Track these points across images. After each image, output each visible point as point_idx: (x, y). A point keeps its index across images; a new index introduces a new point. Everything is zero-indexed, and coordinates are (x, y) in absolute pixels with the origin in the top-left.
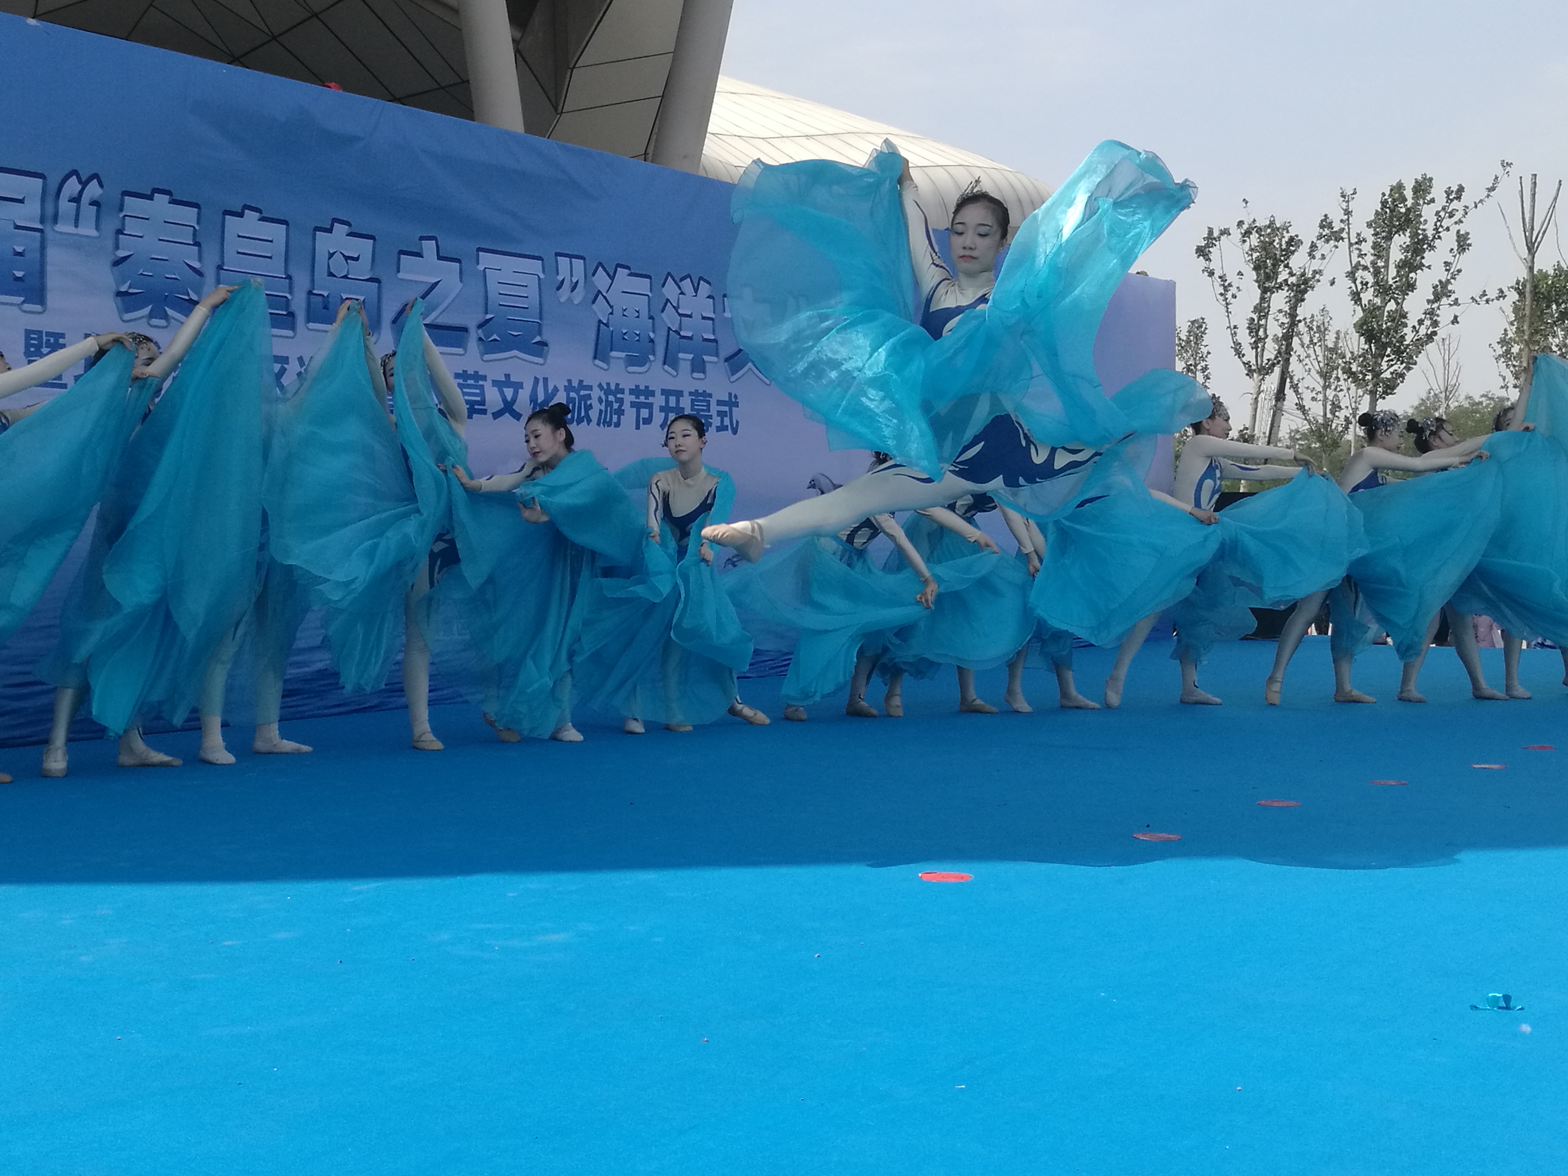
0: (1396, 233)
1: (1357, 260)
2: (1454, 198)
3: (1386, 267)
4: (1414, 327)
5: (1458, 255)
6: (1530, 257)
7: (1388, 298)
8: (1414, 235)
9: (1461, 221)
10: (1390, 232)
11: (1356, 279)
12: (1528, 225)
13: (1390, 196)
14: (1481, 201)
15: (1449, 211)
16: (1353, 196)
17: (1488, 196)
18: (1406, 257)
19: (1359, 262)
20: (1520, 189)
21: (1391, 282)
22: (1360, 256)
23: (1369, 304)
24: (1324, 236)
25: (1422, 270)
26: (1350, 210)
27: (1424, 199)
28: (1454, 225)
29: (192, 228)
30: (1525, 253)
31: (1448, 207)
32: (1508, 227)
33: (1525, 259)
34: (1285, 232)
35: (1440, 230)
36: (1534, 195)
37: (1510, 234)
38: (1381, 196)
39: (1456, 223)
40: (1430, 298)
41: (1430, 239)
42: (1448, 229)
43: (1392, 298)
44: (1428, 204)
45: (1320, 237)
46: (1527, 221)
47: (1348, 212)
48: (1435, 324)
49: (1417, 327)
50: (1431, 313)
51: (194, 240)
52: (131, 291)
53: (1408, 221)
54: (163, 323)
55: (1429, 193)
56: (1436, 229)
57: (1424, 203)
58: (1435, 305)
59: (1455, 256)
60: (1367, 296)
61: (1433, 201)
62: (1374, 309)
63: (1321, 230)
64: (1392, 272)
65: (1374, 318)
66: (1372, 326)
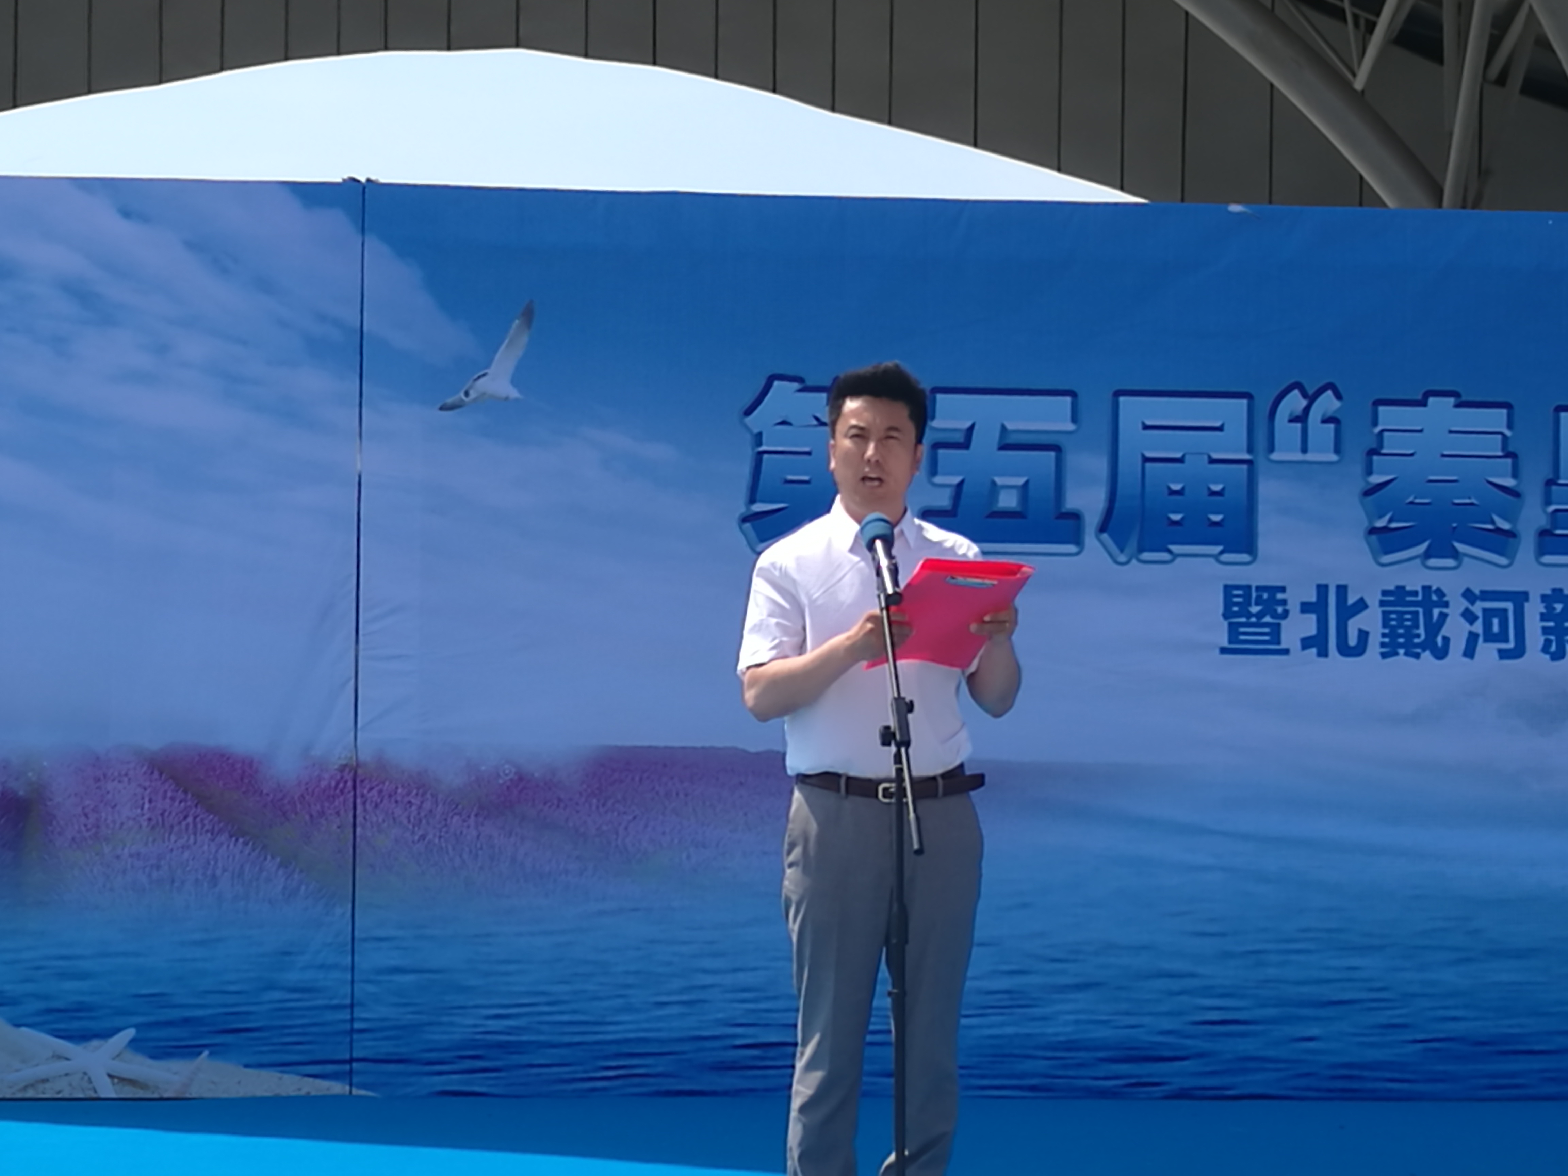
29: (1499, 437)
51: (1503, 449)
52: (1394, 525)
54: (1450, 562)
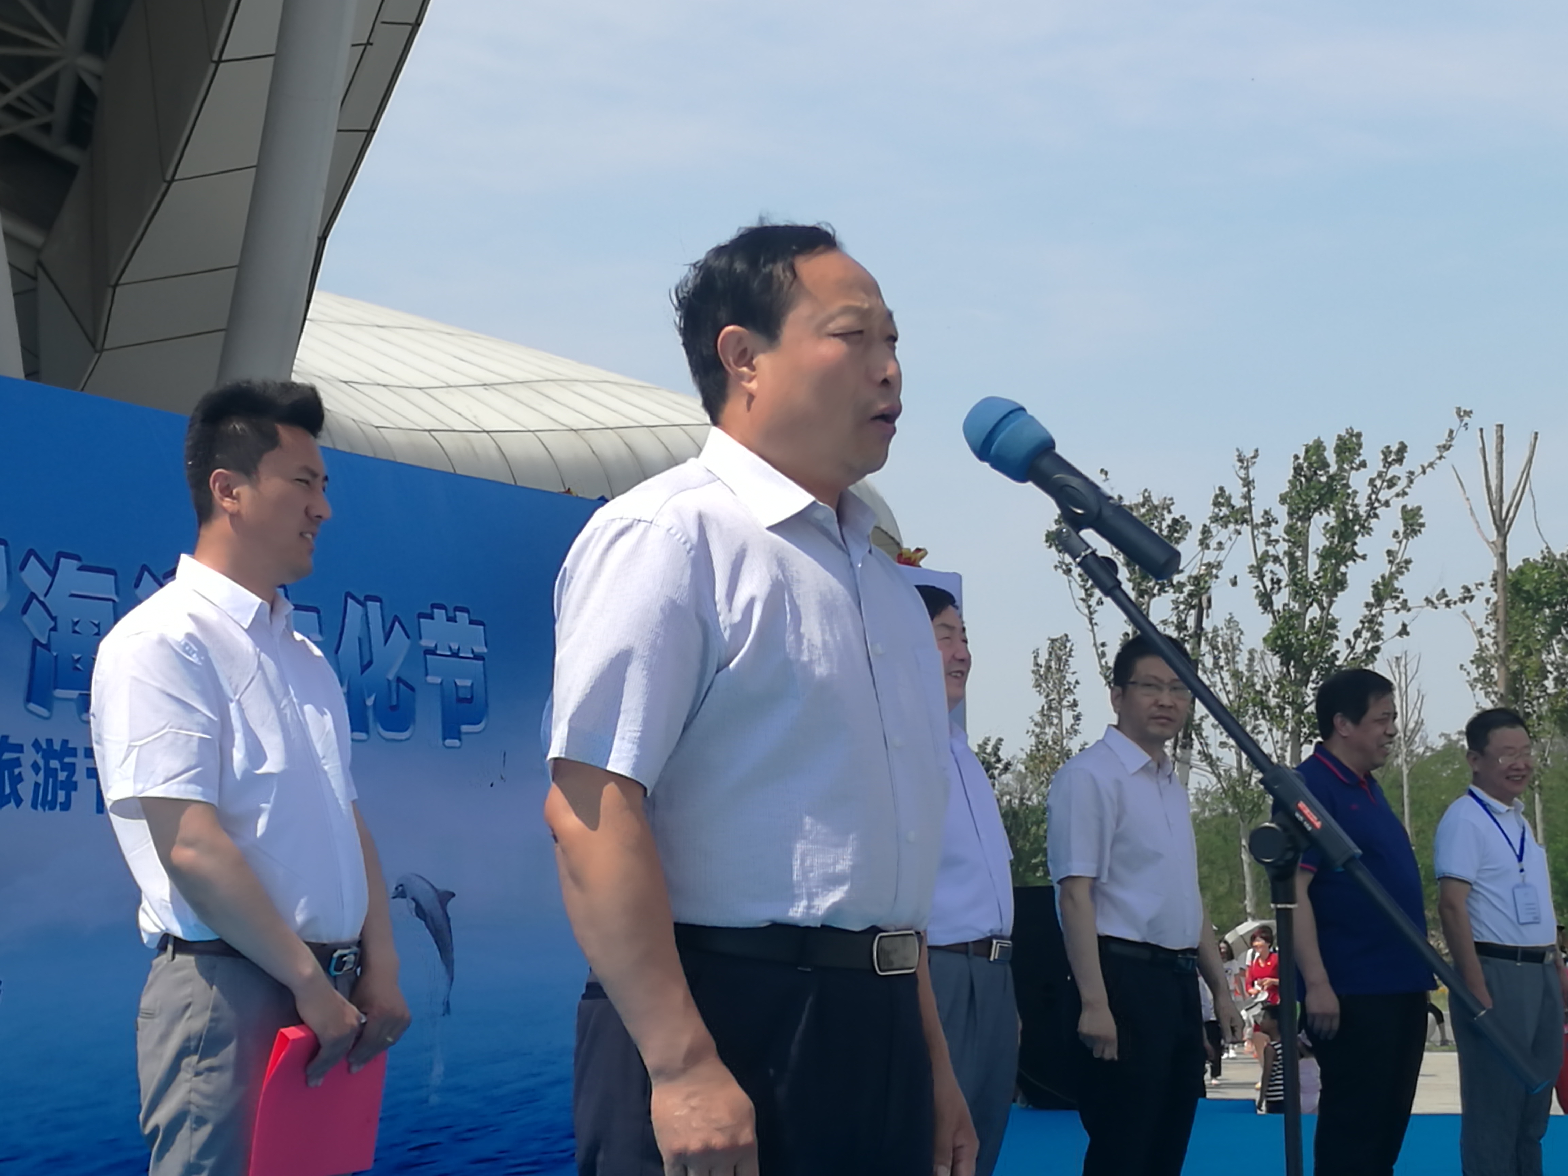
0: (1315, 510)
1: (1264, 548)
2: (1394, 460)
3: (1305, 557)
4: (1348, 641)
5: (1404, 541)
6: (1501, 540)
7: (1308, 601)
8: (1341, 512)
9: (1405, 494)
10: (1307, 509)
11: (1264, 576)
12: (1494, 495)
13: (1305, 459)
14: (1431, 465)
15: (1388, 477)
16: (1254, 460)
17: (1440, 458)
18: (1332, 543)
19: (1267, 552)
20: (1480, 445)
21: (1312, 577)
22: (1269, 542)
23: (1284, 610)
24: (1222, 518)
25: (1354, 561)
26: (1251, 479)
27: (1352, 462)
28: (1395, 499)
30: (1493, 535)
31: (1386, 473)
32: (1468, 499)
33: (1493, 543)
34: (1165, 513)
35: (1376, 505)
36: (1500, 454)
37: (1471, 509)
38: (1292, 459)
39: (1398, 495)
40: (1368, 600)
41: (1364, 518)
42: (1387, 504)
43: (1313, 600)
44: (1357, 469)
45: (1215, 519)
46: (1494, 488)
47: (1248, 483)
48: (1377, 636)
49: (1353, 640)
50: (1371, 622)
53: (1332, 493)
55: (1359, 455)
56: (1371, 504)
57: (1352, 468)
58: (1375, 611)
59: (1400, 542)
60: (1280, 600)
61: (1363, 464)
62: (1291, 617)
63: (1216, 510)
64: (1314, 564)
65: (1290, 629)
66: (1290, 641)
